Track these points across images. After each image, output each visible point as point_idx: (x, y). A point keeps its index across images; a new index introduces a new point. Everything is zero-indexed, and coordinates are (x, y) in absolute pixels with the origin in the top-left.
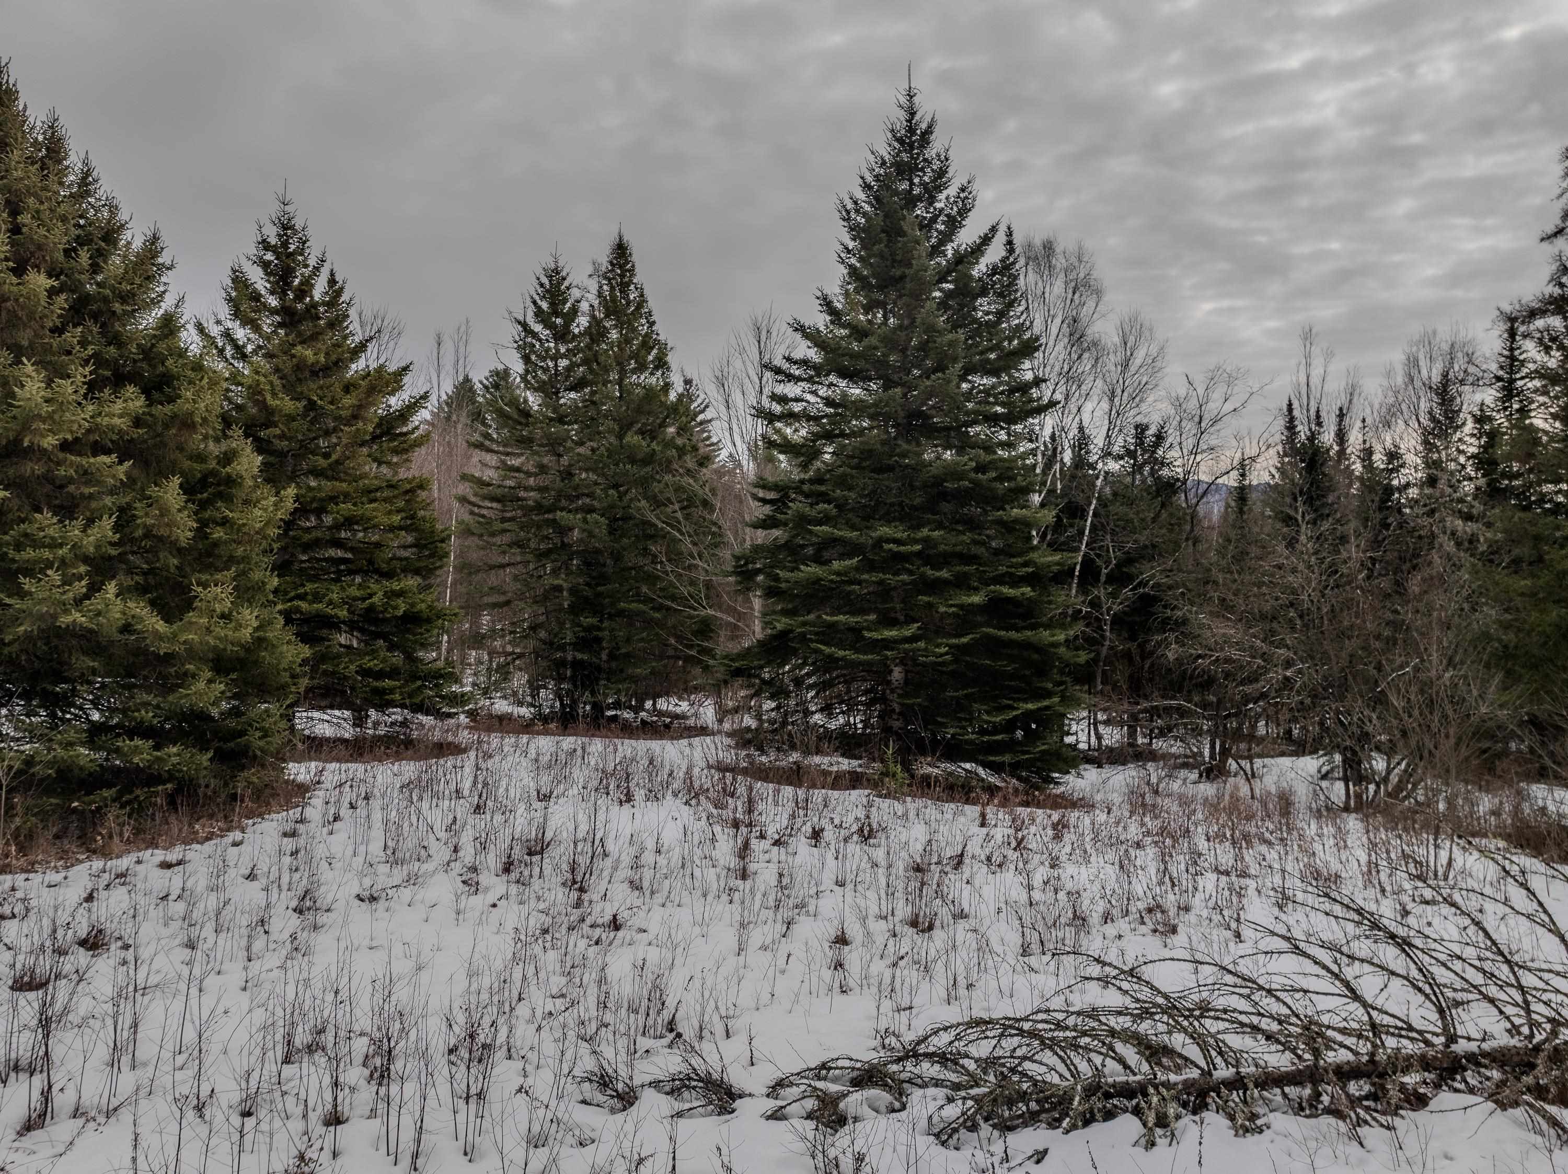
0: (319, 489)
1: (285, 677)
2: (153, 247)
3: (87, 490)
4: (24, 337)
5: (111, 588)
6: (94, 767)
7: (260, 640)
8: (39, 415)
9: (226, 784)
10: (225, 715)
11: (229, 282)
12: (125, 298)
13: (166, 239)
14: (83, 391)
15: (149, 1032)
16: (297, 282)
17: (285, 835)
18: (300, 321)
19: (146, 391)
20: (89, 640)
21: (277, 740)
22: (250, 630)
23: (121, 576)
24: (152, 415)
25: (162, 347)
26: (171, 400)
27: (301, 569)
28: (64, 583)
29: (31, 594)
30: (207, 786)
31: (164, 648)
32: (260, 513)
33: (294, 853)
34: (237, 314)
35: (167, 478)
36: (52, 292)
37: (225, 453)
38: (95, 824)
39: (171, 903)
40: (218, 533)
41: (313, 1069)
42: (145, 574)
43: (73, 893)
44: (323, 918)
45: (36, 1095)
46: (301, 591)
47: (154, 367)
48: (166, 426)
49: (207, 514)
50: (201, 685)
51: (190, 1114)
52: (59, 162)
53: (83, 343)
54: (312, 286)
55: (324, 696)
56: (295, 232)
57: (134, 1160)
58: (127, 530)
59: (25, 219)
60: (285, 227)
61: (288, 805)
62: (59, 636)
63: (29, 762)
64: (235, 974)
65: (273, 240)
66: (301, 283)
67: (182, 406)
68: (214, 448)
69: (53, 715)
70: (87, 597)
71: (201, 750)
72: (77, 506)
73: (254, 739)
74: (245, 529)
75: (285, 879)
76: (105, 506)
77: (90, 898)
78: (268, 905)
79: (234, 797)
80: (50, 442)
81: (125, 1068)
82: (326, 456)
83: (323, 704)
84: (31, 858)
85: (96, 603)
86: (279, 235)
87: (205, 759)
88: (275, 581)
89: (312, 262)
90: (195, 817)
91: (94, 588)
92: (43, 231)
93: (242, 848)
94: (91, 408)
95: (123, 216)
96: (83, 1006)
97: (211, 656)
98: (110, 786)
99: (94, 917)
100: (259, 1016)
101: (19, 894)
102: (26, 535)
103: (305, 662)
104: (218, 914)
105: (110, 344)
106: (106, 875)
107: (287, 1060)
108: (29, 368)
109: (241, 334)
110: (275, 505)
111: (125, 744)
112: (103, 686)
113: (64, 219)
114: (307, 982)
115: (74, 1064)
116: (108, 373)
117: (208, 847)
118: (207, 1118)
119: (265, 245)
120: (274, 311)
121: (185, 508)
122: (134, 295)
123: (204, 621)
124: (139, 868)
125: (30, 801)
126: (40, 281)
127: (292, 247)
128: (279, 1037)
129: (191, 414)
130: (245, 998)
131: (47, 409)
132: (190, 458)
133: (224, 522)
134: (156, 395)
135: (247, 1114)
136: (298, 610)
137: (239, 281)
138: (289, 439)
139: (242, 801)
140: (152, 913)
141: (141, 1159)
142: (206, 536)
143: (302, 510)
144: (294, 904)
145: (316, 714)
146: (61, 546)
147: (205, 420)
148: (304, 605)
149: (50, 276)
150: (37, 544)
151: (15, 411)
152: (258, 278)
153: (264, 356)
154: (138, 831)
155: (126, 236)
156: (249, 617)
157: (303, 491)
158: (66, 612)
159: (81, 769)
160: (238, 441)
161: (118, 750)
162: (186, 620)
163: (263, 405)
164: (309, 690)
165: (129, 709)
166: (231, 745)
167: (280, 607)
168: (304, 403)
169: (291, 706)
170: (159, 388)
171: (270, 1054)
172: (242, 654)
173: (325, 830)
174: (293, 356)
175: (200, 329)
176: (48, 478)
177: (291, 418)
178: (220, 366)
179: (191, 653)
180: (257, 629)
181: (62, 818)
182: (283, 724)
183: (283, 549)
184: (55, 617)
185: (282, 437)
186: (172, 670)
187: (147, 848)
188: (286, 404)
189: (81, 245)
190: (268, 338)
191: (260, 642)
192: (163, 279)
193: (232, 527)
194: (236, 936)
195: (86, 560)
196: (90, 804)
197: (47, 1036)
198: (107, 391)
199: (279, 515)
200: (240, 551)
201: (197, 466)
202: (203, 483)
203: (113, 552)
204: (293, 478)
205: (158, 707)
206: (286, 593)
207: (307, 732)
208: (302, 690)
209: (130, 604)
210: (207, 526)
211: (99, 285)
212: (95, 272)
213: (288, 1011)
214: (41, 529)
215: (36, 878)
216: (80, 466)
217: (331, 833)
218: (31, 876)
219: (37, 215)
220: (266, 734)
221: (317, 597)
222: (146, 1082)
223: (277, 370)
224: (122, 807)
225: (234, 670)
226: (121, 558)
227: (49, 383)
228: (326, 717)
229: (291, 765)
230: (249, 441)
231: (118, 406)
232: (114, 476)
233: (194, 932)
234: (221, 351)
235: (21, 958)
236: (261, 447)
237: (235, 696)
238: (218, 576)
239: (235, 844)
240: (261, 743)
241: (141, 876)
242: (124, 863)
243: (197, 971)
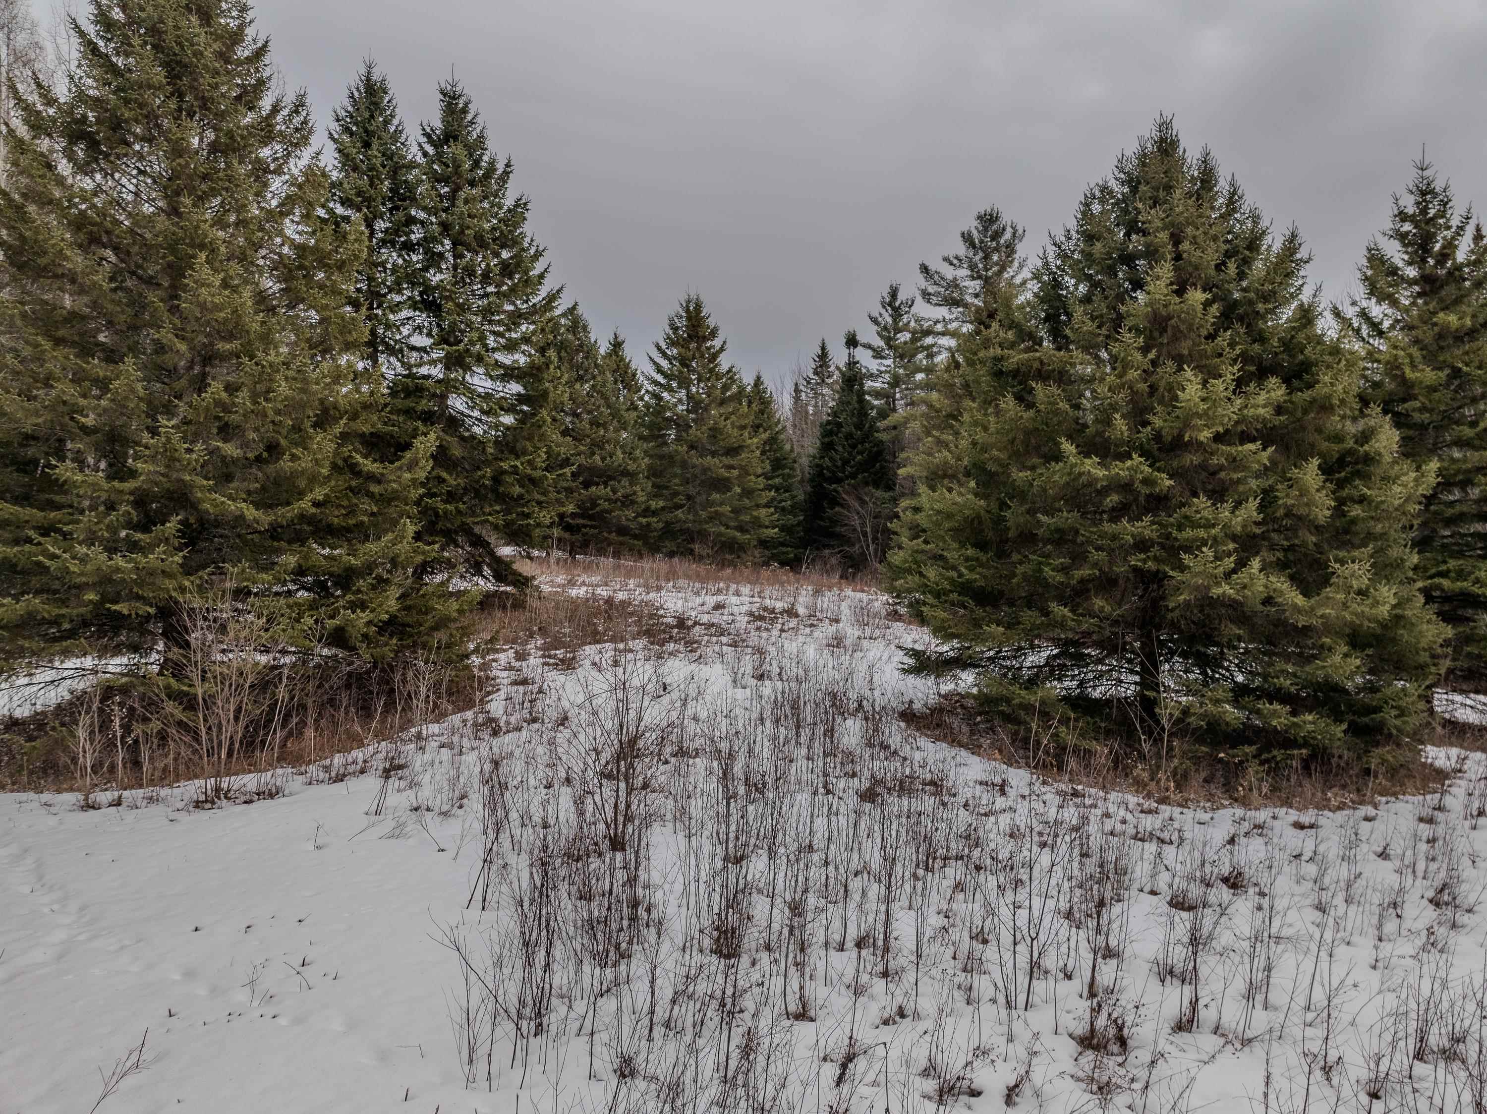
0: (1465, 460)
1: (1424, 657)
2: (1291, 245)
3: (1235, 476)
4: (1184, 347)
5: (1256, 564)
6: (1236, 724)
7: (1398, 617)
8: (1197, 413)
9: (1359, 758)
10: (1360, 690)
11: (1365, 262)
12: (1265, 298)
13: (1303, 235)
14: (1232, 388)
15: (1281, 979)
16: (1437, 247)
17: (1421, 820)
18: (1442, 286)
19: (1287, 381)
20: (1235, 610)
21: (1414, 721)
22: (1387, 607)
23: (1264, 553)
24: (1292, 402)
25: (1301, 337)
26: (1310, 386)
27: (1444, 546)
28: (1217, 558)
29: (1189, 567)
30: (1340, 757)
31: (1302, 621)
32: (1399, 489)
33: (1432, 841)
34: (1373, 291)
35: (1306, 460)
36: (1207, 304)
37: (1363, 432)
38: (1237, 776)
39: (1303, 864)
40: (1356, 511)
41: (1450, 1078)
42: (1285, 550)
43: (1220, 832)
44: (1463, 919)
45: (1186, 1003)
46: (1444, 567)
47: (1293, 356)
48: (1305, 412)
49: (1345, 492)
50: (1337, 659)
51: (1318, 1074)
52: (1211, 189)
53: (1232, 345)
54: (1456, 247)
55: (1465, 678)
56: (1435, 194)
57: (1266, 1095)
58: (1270, 510)
59: (1185, 246)
60: (1423, 193)
61: (1424, 790)
62: (1210, 604)
63: (1186, 712)
64: (1364, 949)
65: (1411, 210)
66: (1444, 247)
67: (1321, 390)
68: (1351, 428)
69: (1204, 673)
70: (1234, 571)
71: (1335, 721)
72: (1227, 490)
73: (1389, 716)
74: (1384, 507)
75: (1421, 866)
76: (1250, 489)
77: (1232, 841)
78: (1401, 890)
79: (1367, 772)
80: (1205, 435)
81: (1259, 1006)
82: (1473, 424)
83: (1465, 687)
84: (1186, 795)
85: (1242, 577)
86: (1418, 203)
87: (1339, 730)
88: (1415, 559)
89: (1455, 222)
90: (1328, 785)
91: (1242, 564)
92: (1198, 253)
93: (1376, 823)
94: (1239, 401)
95: (1264, 223)
96: (1225, 938)
97: (1347, 631)
98: (1251, 744)
99: (1235, 859)
100: (1391, 1001)
101: (1176, 825)
102: (1186, 517)
103: (1447, 643)
104: (1349, 887)
105: (1254, 341)
106: (1246, 824)
107: (1419, 1056)
108: (1189, 373)
109: (1377, 310)
110: (1416, 480)
111: (1265, 706)
112: (1247, 652)
113: (1215, 239)
114: (1445, 984)
115: (1217, 986)
116: (1253, 368)
117: (1340, 816)
118: (1335, 1081)
119: (1403, 216)
120: (1412, 282)
121: (1323, 487)
122: (1275, 293)
123: (1341, 596)
124: (1276, 823)
125: (1185, 747)
126: (1197, 296)
127: (1432, 212)
128: (1411, 1029)
129: (1329, 397)
130: (1375, 976)
131: (1203, 406)
132: (1328, 439)
133: (1362, 500)
134: (1296, 383)
135: (1374, 1096)
136: (1439, 587)
137: (1376, 259)
138: (1431, 411)
139: (1376, 777)
140: (1286, 869)
141: (1272, 1096)
142: (1344, 514)
143: (1446, 483)
144: (1430, 894)
145: (1458, 698)
146: (1214, 526)
147: (1343, 402)
148: (1446, 583)
149: (1204, 291)
150: (1195, 525)
151: (1178, 412)
152: (1395, 253)
153: (1402, 329)
154: (1274, 789)
155: (1267, 240)
156: (1387, 594)
157: (1446, 464)
158: (1218, 584)
159: (1227, 724)
160: (1376, 417)
161: (1258, 712)
162: (1323, 595)
163: (1403, 381)
164: (1451, 671)
165: (1269, 675)
166: (1366, 720)
167: (1420, 584)
168: (1447, 371)
169: (1429, 687)
170: (1299, 376)
171: (1402, 1044)
172: (1379, 631)
173: (1467, 824)
174: (1435, 324)
175: (1337, 313)
176: (1203, 467)
177: (1433, 389)
178: (1357, 346)
179: (1328, 628)
180: (1394, 607)
181: (1211, 765)
182: (1422, 705)
183: (1424, 524)
184: (1208, 588)
185: (1423, 409)
186: (1309, 642)
187: (1282, 806)
188: (1428, 375)
189: (1229, 257)
190: (1407, 310)
191: (1398, 620)
192: (1302, 273)
193: (1369, 504)
194: (1367, 913)
195: (1234, 538)
196: (1234, 756)
197: (1195, 953)
198: (1252, 385)
199: (1421, 491)
200: (1379, 528)
201: (1335, 447)
202: (1341, 462)
203: (1258, 531)
204: (1434, 450)
205: (1294, 675)
206: (1425, 569)
207: (1447, 716)
208: (1443, 671)
209: (1272, 578)
210: (1344, 504)
211: (1244, 290)
212: (1241, 279)
213: (1423, 1007)
214: (1198, 512)
215: (1189, 813)
216: (1229, 455)
217: (1474, 828)
218: (1185, 810)
219: (1194, 241)
220: (1402, 713)
221: (1461, 575)
222: (1277, 1027)
223: (1416, 341)
224: (1262, 763)
225: (1370, 646)
226: (1264, 536)
227: (1205, 383)
228: (1469, 702)
229: (1429, 748)
230: (1388, 417)
231: (1262, 397)
232: (1258, 462)
233: (1325, 897)
234: (1358, 331)
235: (1177, 880)
236: (1400, 421)
237: (1371, 672)
238: (1356, 553)
239: (1367, 819)
240: (1398, 722)
241: (1277, 831)
242: (1263, 815)
243: (1328, 936)
